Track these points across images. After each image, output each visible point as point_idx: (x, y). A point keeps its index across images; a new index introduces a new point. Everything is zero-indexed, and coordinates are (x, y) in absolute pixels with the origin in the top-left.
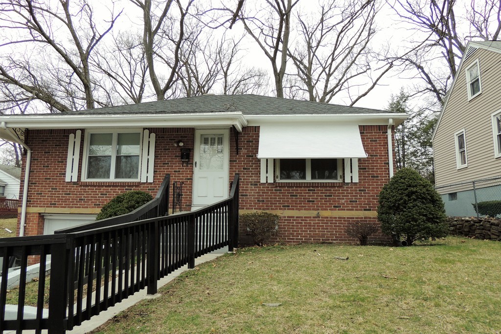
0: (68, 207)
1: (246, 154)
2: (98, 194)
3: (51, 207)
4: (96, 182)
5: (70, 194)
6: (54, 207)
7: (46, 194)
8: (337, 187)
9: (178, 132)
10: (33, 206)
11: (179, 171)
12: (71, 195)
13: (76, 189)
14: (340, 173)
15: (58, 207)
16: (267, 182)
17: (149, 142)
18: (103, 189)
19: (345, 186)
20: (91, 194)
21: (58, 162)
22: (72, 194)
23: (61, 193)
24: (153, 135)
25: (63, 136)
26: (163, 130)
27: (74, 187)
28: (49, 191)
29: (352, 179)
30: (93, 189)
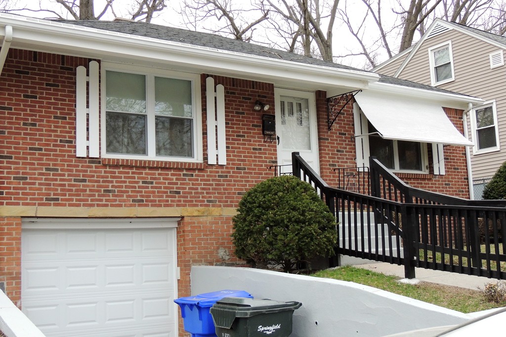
0: (84, 205)
1: (338, 130)
2: (137, 183)
3: (50, 205)
4: (136, 161)
5: (84, 181)
6: (55, 205)
7: (36, 179)
8: (427, 179)
9: (253, 88)
10: (7, 204)
11: (260, 149)
12: (87, 183)
13: (95, 172)
14: (425, 162)
15: (64, 205)
17: (216, 98)
18: (146, 174)
19: (433, 179)
20: (125, 182)
21: (56, 117)
22: (89, 181)
23: (66, 177)
24: (221, 88)
25: (62, 68)
26: (233, 82)
27: (91, 167)
28: (40, 174)
29: (439, 171)
30: (128, 173)
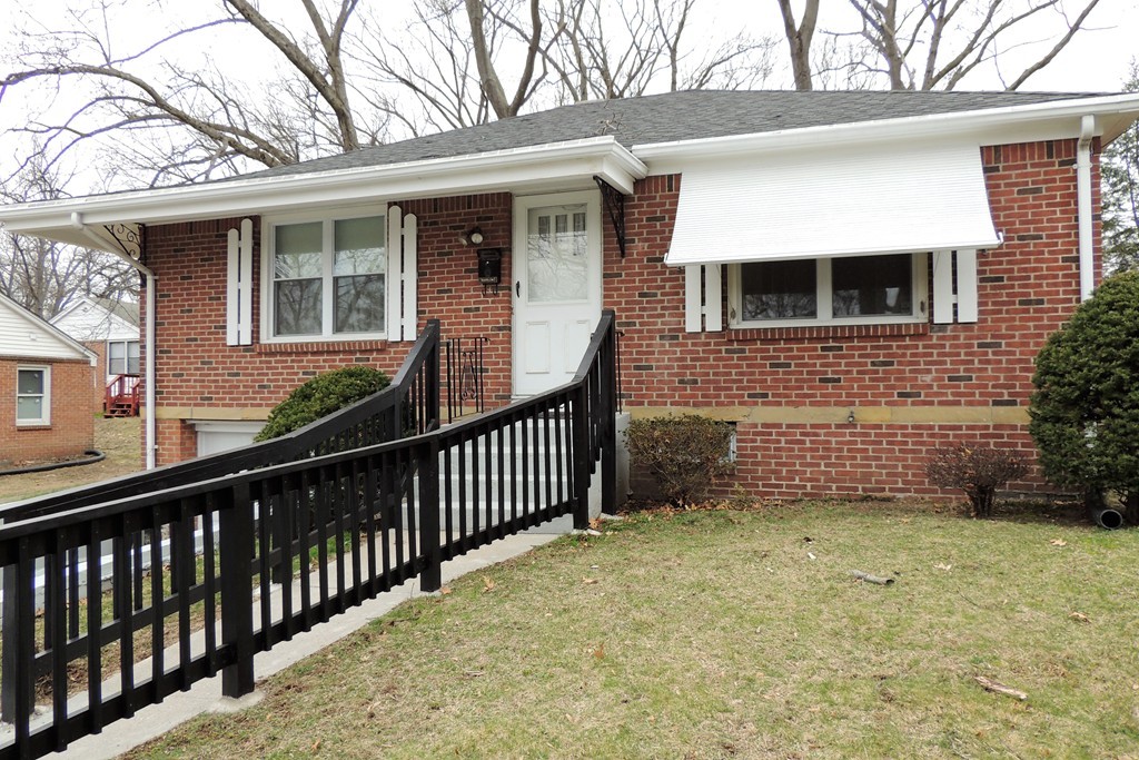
0: (238, 405)
1: (646, 254)
2: (297, 374)
3: (203, 405)
4: (291, 345)
5: (238, 375)
6: (210, 405)
7: (192, 375)
8: (910, 336)
9: (469, 208)
10: (168, 405)
11: (477, 309)
12: (241, 378)
13: (250, 363)
14: (919, 295)
15: (217, 405)
16: (703, 329)
17: (403, 237)
18: (308, 361)
19: (935, 335)
20: (282, 374)
21: (211, 299)
22: (244, 375)
23: (220, 371)
24: (411, 219)
25: (217, 236)
26: (435, 205)
27: (245, 357)
28: (196, 369)
29: (955, 313)
30: (286, 361)
